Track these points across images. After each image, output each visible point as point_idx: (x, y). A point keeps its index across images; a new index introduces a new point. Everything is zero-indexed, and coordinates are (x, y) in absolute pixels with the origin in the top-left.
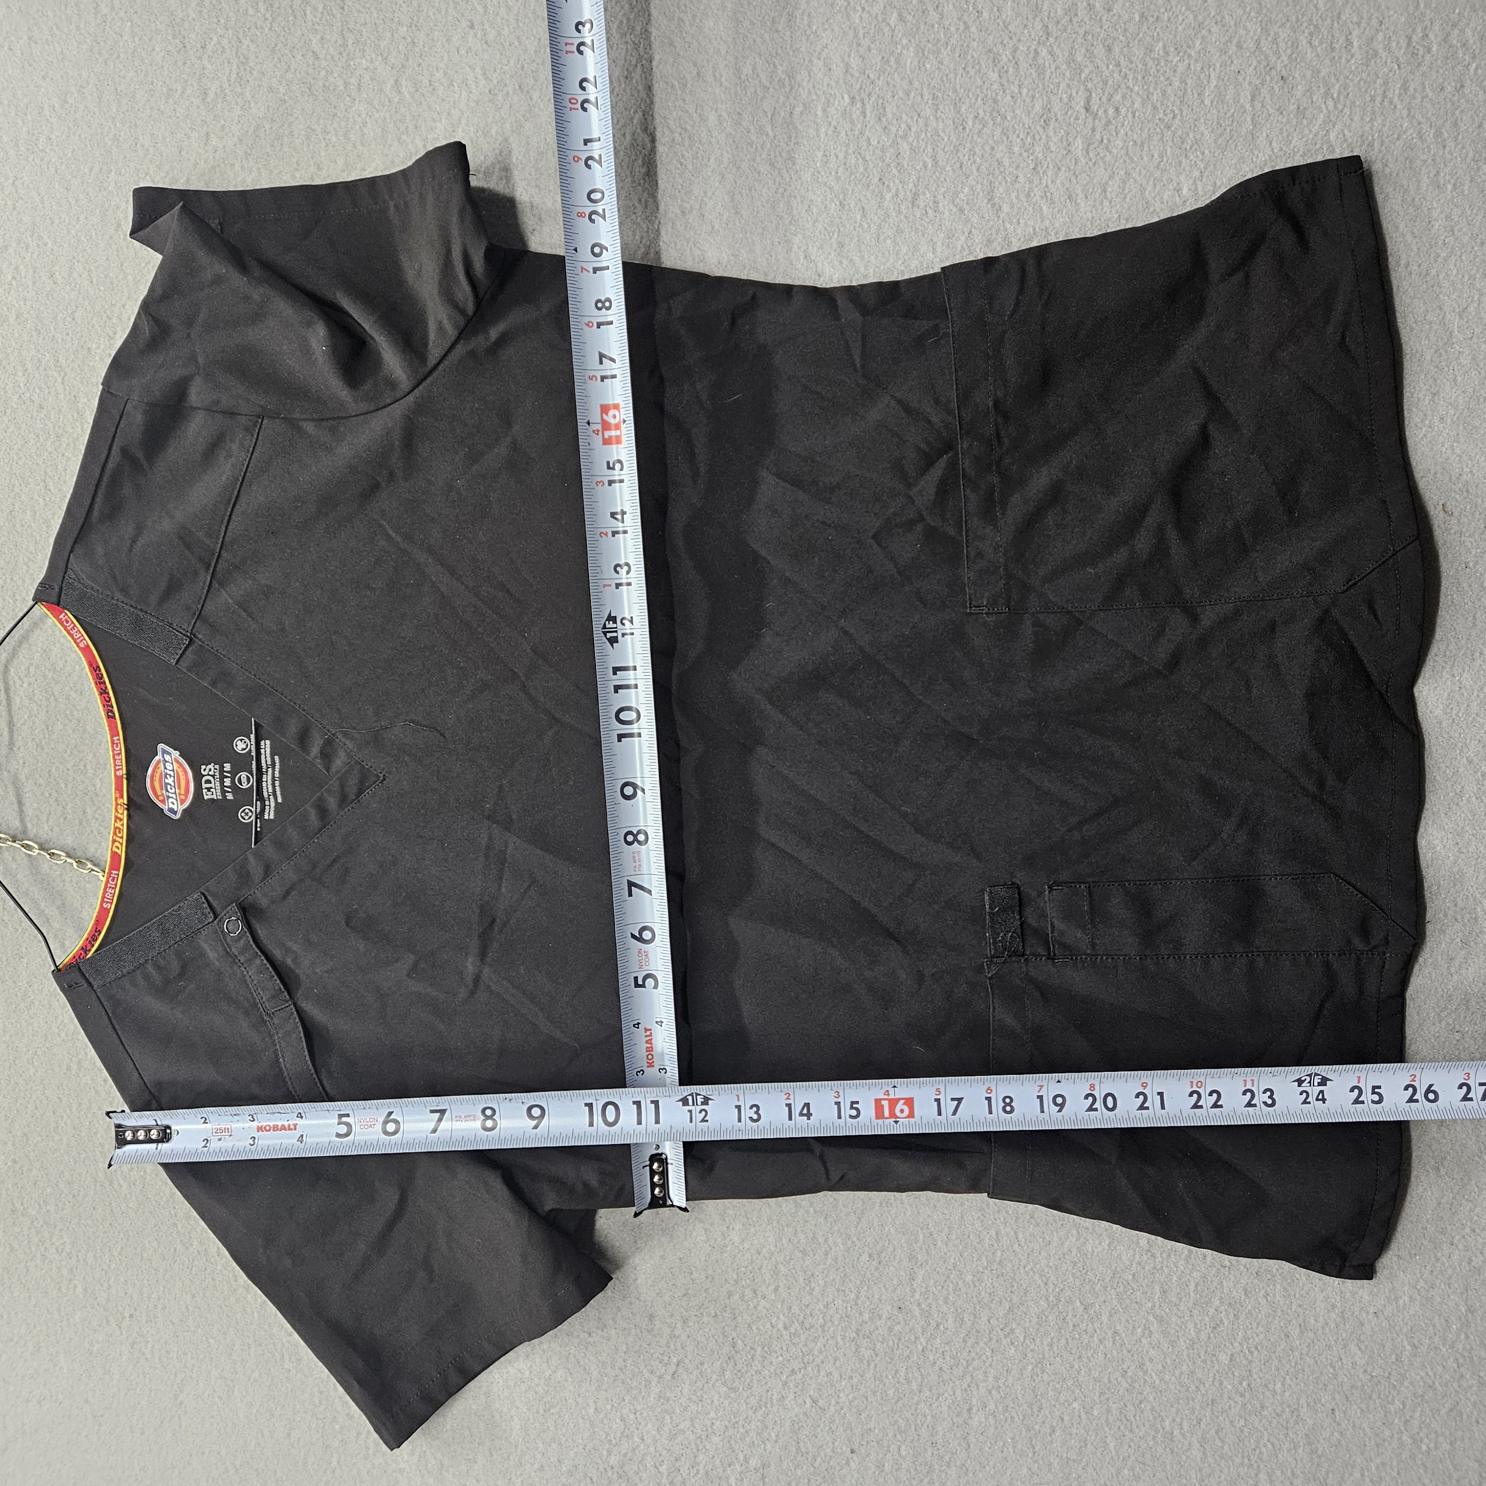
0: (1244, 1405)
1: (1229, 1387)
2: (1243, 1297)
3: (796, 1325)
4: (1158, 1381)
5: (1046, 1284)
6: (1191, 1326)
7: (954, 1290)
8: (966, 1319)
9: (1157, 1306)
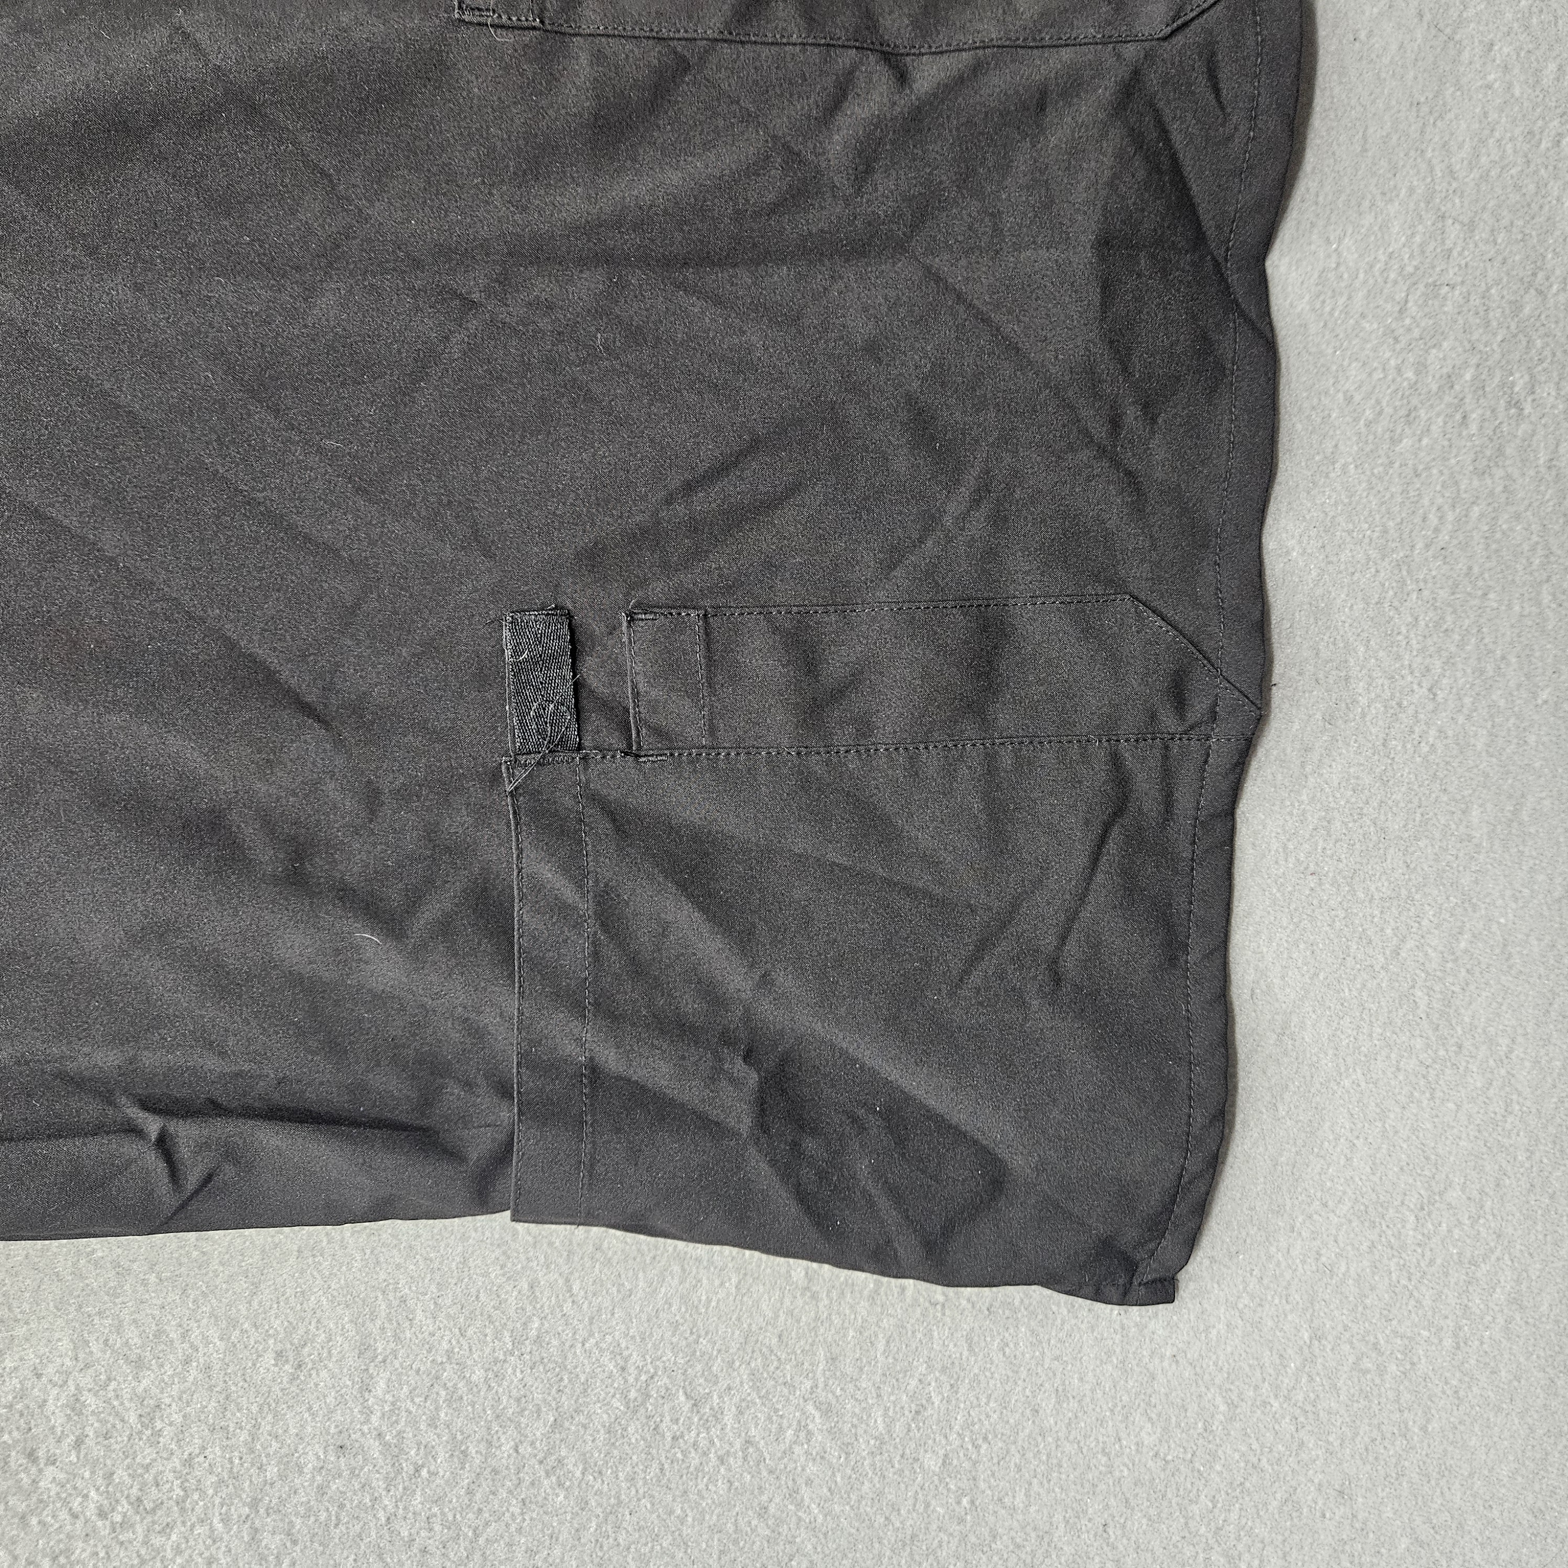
0: (964, 1538)
1: (940, 1510)
2: (966, 1353)
3: (124, 1506)
4: (820, 1518)
5: (623, 1369)
6: (878, 1414)
7: (449, 1401)
8: (472, 1450)
9: (821, 1385)
